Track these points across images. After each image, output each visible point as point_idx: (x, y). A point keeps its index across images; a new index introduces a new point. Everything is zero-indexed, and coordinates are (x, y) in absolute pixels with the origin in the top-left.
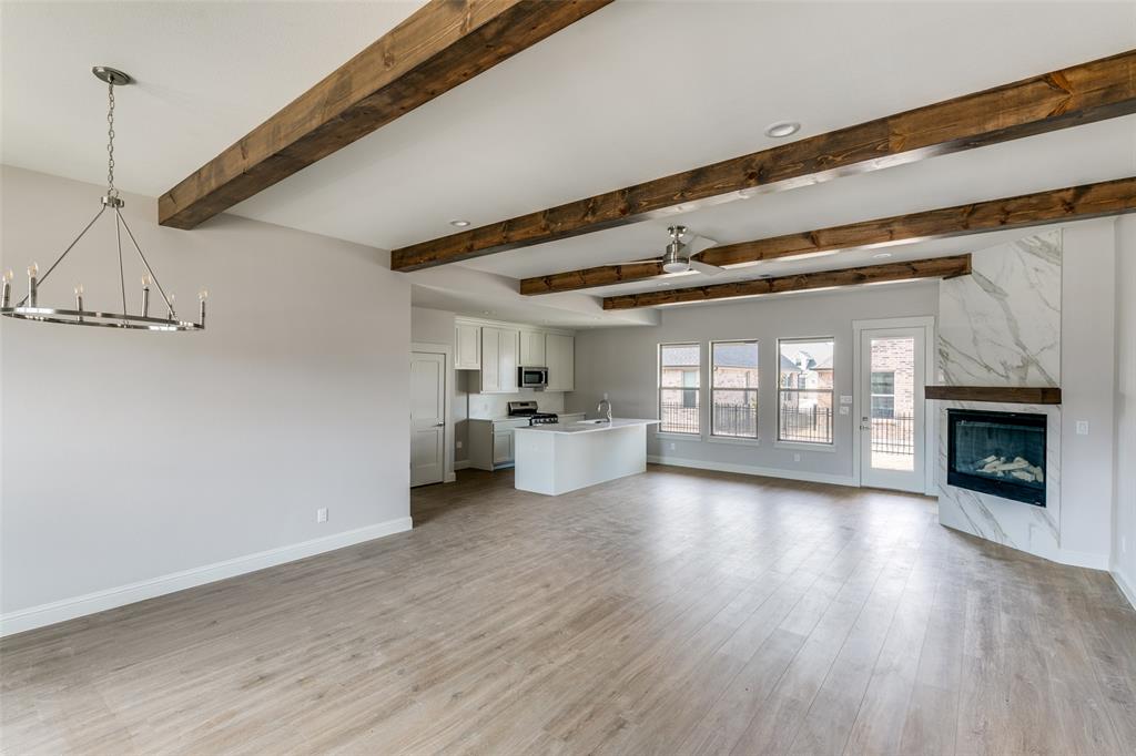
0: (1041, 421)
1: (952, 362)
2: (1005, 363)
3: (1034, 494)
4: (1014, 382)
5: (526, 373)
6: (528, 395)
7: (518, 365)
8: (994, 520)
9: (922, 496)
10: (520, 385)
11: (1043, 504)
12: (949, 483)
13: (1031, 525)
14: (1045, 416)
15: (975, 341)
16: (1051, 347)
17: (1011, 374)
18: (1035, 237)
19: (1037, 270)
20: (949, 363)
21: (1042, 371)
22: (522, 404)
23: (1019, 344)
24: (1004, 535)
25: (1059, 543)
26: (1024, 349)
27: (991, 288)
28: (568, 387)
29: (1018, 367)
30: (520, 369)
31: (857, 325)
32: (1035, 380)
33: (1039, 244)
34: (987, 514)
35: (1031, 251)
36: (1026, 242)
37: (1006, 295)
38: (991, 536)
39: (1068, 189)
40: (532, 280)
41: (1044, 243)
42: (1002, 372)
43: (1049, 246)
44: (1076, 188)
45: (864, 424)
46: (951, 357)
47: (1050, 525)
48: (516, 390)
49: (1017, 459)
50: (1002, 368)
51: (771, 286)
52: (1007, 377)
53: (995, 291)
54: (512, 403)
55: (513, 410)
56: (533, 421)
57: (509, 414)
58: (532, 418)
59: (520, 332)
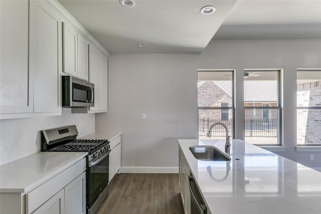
7: (61, 73)
22: (61, 131)
30: (65, 80)
48: (57, 110)
54: (47, 131)
55: (50, 142)
56: (90, 158)
57: (42, 150)
58: (89, 154)
59: (63, 23)
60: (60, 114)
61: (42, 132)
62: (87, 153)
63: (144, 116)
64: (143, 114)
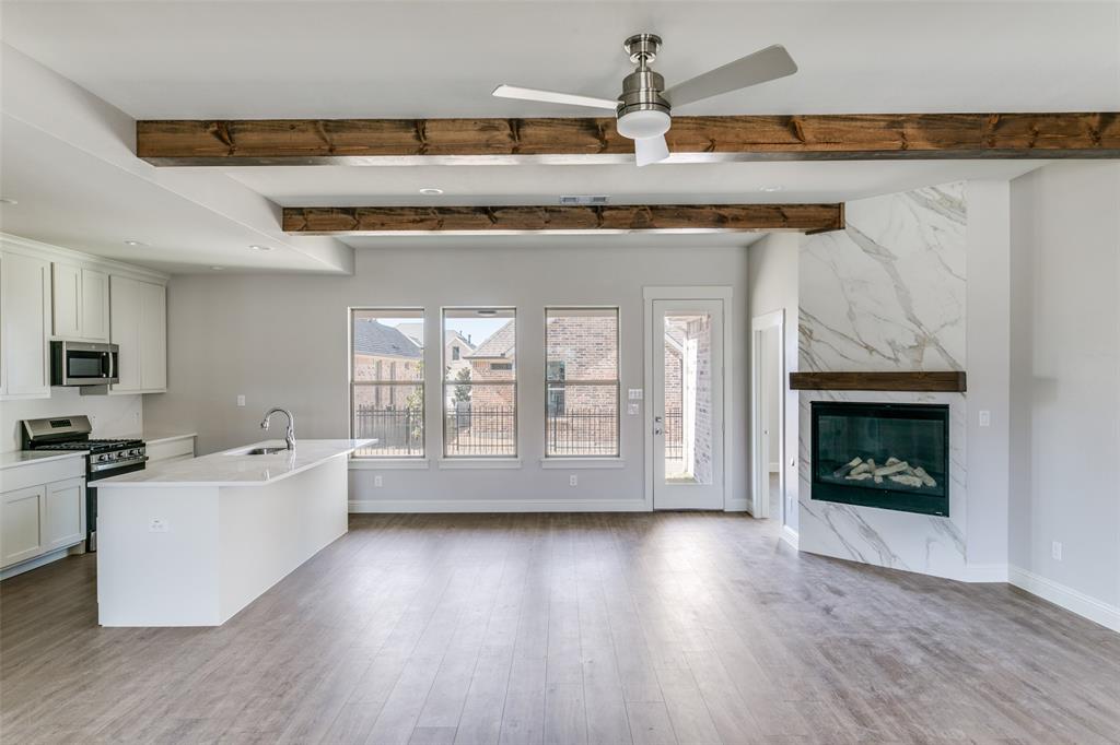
0: (940, 413)
1: (818, 341)
2: (894, 342)
3: (933, 502)
4: (906, 365)
5: (71, 354)
6: (70, 403)
7: (49, 337)
8: (878, 538)
9: (719, 513)
10: (56, 380)
11: (946, 514)
12: (814, 497)
13: (929, 541)
14: (946, 407)
15: (851, 316)
16: (954, 323)
17: (900, 356)
18: (933, 188)
19: (935, 229)
20: (813, 342)
21: (943, 351)
22: (56, 423)
23: (913, 319)
24: (894, 556)
25: (965, 559)
26: (919, 325)
27: (872, 248)
28: (155, 384)
29: (911, 347)
30: (55, 347)
31: (649, 293)
32: (932, 362)
33: (938, 197)
34: (868, 532)
35: (927, 205)
36: (922, 194)
37: (895, 258)
38: (874, 559)
39: (1094, 114)
40: (173, 126)
41: (944, 196)
42: (888, 352)
43: (951, 201)
44: (1102, 114)
45: (657, 426)
46: (815, 335)
47: (955, 538)
48: (46, 391)
49: (892, 459)
50: (889, 348)
51: (600, 217)
52: (896, 360)
53: (879, 254)
54: (29, 421)
55: (34, 437)
56: (94, 459)
57: (24, 448)
58: (92, 453)
59: (52, 265)
60: (48, 396)
61: (22, 422)
62: (88, 452)
63: (242, 400)
64: (239, 397)
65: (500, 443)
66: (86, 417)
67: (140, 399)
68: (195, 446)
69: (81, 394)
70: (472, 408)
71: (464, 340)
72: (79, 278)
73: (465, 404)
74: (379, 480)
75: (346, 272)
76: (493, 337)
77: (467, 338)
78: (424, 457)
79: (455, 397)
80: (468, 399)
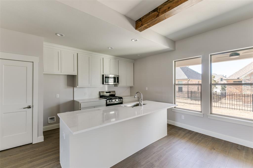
5: (106, 77)
7: (102, 74)
10: (103, 83)
22: (107, 92)
28: (131, 85)
30: (103, 76)
57: (100, 97)
58: (107, 100)
59: (103, 58)
61: (100, 92)
62: (106, 99)
63: (147, 89)
64: (146, 88)
65: (236, 103)
66: (115, 91)
67: (130, 88)
68: (138, 99)
69: (114, 86)
70: (226, 92)
71: (224, 77)
72: (110, 61)
73: (224, 91)
74: (183, 117)
75: (171, 49)
76: (234, 74)
77: (225, 76)
78: (201, 112)
79: (221, 90)
80: (225, 90)
